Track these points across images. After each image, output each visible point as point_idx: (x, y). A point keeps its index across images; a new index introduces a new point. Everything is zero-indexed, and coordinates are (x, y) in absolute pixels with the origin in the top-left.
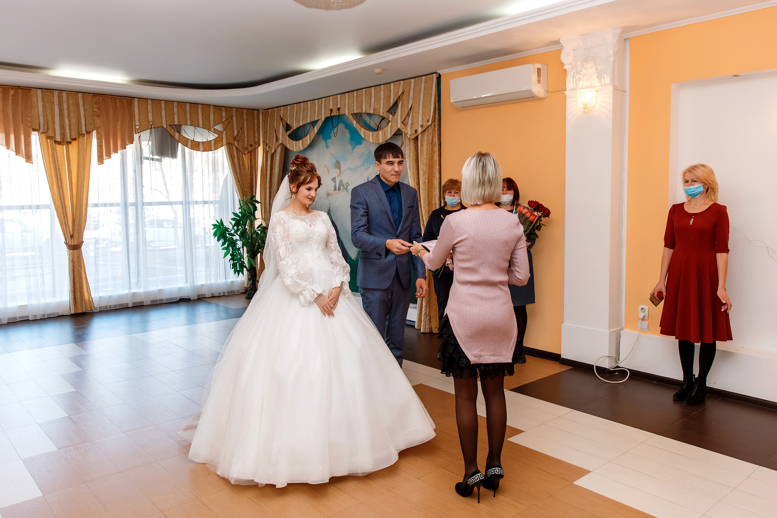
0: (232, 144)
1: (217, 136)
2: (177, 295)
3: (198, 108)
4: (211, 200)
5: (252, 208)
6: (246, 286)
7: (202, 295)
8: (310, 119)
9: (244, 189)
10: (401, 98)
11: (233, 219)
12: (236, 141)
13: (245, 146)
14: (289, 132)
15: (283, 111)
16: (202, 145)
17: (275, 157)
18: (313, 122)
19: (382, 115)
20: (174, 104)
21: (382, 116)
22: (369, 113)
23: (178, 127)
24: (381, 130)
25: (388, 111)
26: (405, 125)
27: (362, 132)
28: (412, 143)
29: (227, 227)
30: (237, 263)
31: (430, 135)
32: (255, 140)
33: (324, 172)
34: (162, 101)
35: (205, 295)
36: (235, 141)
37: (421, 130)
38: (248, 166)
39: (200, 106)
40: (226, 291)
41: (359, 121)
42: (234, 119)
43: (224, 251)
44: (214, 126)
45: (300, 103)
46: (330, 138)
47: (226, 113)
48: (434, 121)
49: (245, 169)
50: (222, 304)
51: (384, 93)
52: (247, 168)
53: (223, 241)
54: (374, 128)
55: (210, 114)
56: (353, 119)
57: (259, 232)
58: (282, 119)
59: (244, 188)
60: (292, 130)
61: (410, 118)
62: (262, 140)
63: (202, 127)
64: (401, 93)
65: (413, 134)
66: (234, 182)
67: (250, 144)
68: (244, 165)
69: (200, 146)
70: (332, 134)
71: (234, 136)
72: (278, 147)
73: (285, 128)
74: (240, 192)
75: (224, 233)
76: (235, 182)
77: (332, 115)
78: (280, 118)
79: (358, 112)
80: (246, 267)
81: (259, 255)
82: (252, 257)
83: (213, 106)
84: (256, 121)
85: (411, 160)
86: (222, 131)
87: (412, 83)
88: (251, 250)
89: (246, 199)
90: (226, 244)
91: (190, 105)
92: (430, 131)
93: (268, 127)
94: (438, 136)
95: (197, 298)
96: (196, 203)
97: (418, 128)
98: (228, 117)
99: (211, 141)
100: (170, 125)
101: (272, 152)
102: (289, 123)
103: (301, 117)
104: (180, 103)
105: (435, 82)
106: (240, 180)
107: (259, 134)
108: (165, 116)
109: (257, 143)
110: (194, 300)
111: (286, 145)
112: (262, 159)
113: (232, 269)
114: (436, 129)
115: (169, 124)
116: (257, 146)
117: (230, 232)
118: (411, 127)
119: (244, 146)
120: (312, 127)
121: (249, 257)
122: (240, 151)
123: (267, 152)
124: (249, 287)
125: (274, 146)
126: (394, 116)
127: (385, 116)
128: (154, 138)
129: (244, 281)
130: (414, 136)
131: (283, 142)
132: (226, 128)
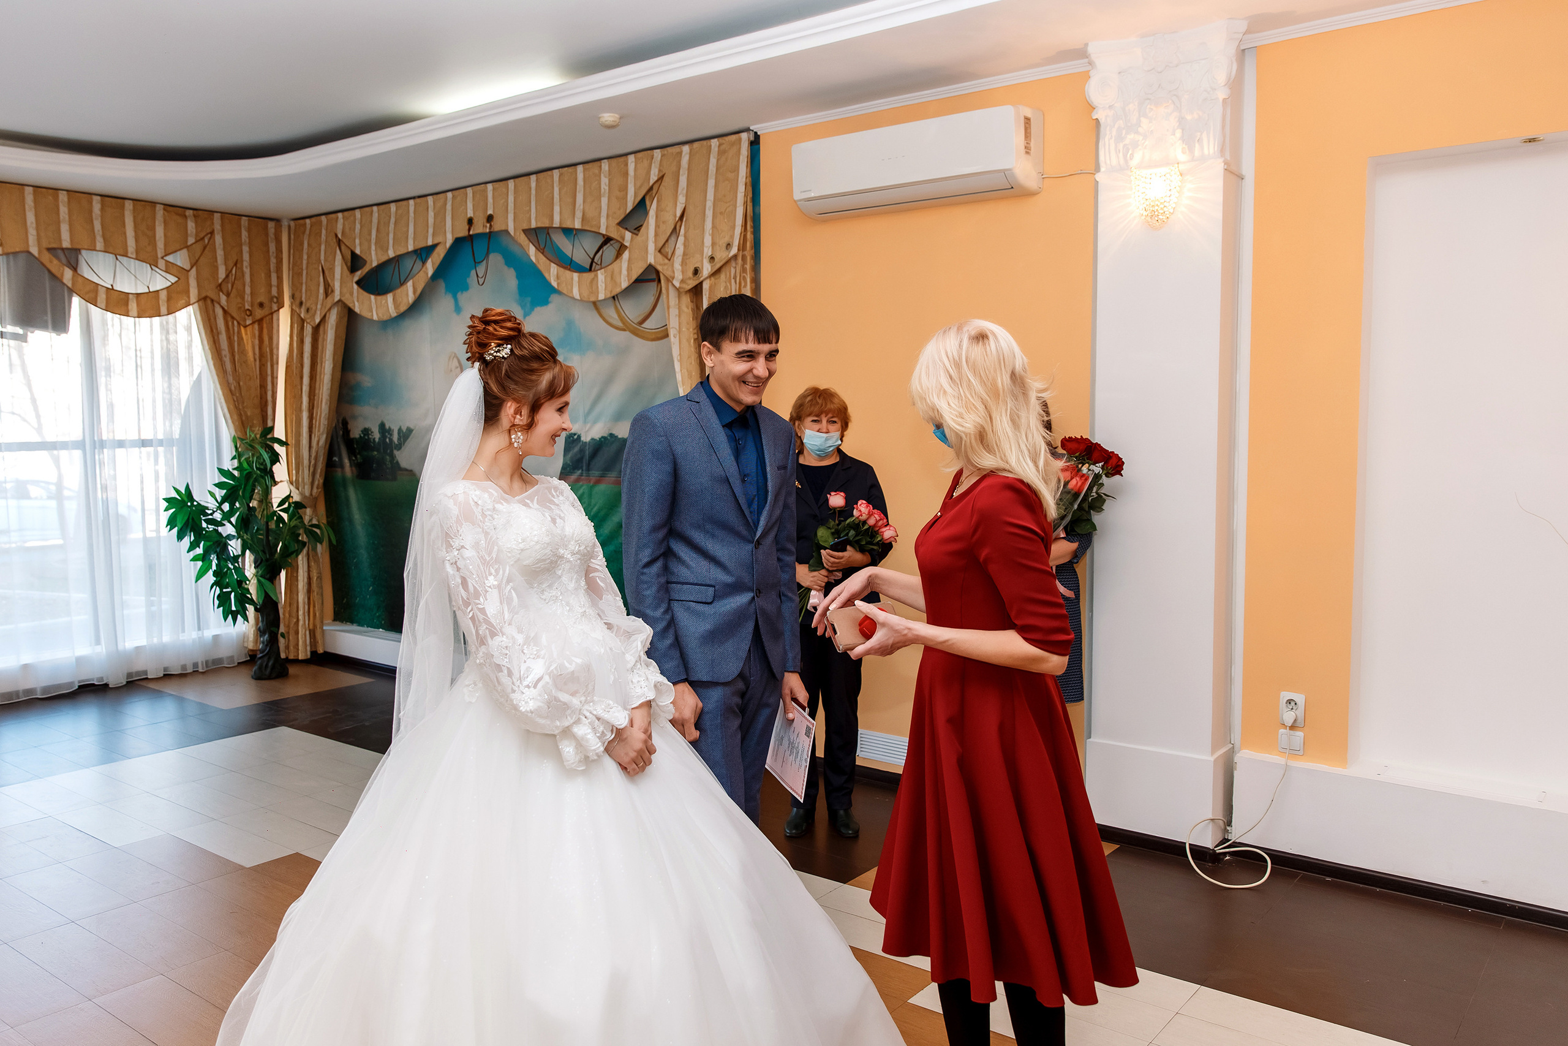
0: (212, 301)
1: (173, 279)
2: (71, 677)
3: (123, 207)
4: (159, 438)
5: (266, 456)
6: (251, 646)
7: (138, 673)
8: (414, 243)
9: (246, 413)
10: (654, 191)
11: (220, 485)
12: (223, 293)
13: (247, 307)
14: (358, 275)
15: (344, 225)
16: (135, 301)
17: (324, 333)
18: (421, 249)
19: (604, 233)
20: (58, 196)
21: (604, 235)
22: (571, 227)
23: (71, 257)
24: (601, 269)
25: (623, 223)
26: (667, 258)
27: (553, 273)
28: (686, 300)
29: (203, 503)
30: (230, 593)
31: (733, 281)
32: (270, 291)
33: (451, 371)
34: (26, 188)
35: (145, 672)
36: (221, 293)
37: (710, 269)
38: (254, 354)
39: (129, 205)
40: (200, 659)
41: (544, 248)
42: (218, 239)
43: (195, 565)
44: (166, 255)
45: (387, 205)
46: (465, 288)
47: (196, 222)
48: (742, 247)
49: (245, 362)
50: (192, 693)
51: (610, 181)
52: (252, 359)
53: (193, 538)
54: (581, 264)
55: (155, 223)
56: (527, 241)
57: (285, 516)
58: (339, 242)
59: (243, 408)
60: (366, 269)
61: (681, 239)
62: (287, 289)
63: (134, 256)
64: (656, 179)
65: (690, 278)
66: (219, 394)
67: (259, 301)
68: (243, 352)
69: (130, 303)
70: (472, 279)
71: (218, 280)
72: (330, 309)
73: (349, 264)
74: (235, 417)
75: (195, 520)
76: (221, 392)
77: (471, 233)
78: (335, 240)
79: (540, 225)
80: (251, 602)
81: (283, 574)
82: (268, 576)
83: (162, 206)
84: (272, 247)
85: (684, 341)
86: (187, 266)
87: (683, 154)
88: (267, 560)
89: (250, 436)
90: (202, 545)
91: (102, 201)
92: (733, 271)
93: (305, 262)
94: (751, 282)
95: (125, 683)
96: (121, 444)
97: (702, 266)
98: (202, 235)
99: (158, 291)
100: (49, 250)
101: (315, 320)
102: (358, 251)
103: (391, 236)
104: (77, 194)
105: (747, 153)
106: (233, 388)
107: (280, 279)
108: (34, 225)
109: (275, 300)
110: (117, 689)
111: (351, 305)
112: (288, 339)
113: (218, 608)
114: (748, 267)
115: (45, 245)
116: (275, 307)
117: (210, 517)
118: (682, 262)
119: (244, 307)
120: (419, 263)
121: (261, 576)
122: (233, 318)
123: (303, 321)
124: (262, 651)
125: (319, 306)
126: (637, 235)
127: (613, 234)
128: (4, 282)
129: (245, 634)
130: (692, 283)
131: (343, 299)
132: (197, 261)
